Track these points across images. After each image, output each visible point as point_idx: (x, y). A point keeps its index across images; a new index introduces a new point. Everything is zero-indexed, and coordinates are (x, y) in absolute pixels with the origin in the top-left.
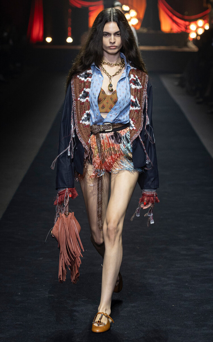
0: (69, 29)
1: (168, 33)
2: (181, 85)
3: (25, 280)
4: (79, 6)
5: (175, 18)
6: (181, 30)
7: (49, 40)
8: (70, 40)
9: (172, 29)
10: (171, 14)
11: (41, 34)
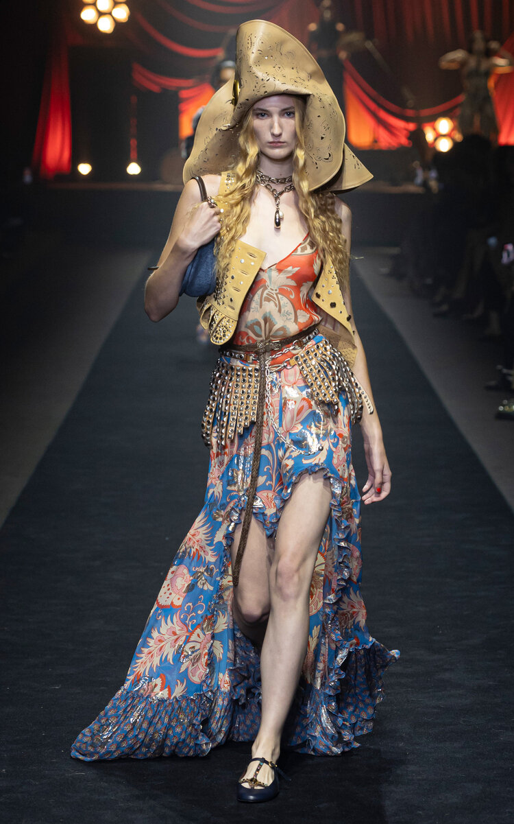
0: (133, 143)
1: (367, 149)
2: (397, 274)
3: (18, 737)
4: (155, 89)
6: (398, 144)
7: (85, 169)
8: (134, 169)
9: (375, 141)
10: (373, 106)
11: (66, 155)
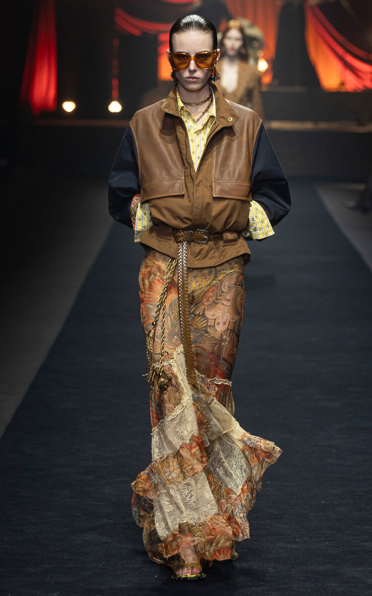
0: (115, 83)
1: (334, 91)
4: (136, 32)
5: (350, 59)
6: (365, 86)
7: (69, 107)
8: (115, 107)
9: (343, 84)
10: (340, 51)
11: (52, 93)
